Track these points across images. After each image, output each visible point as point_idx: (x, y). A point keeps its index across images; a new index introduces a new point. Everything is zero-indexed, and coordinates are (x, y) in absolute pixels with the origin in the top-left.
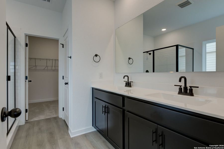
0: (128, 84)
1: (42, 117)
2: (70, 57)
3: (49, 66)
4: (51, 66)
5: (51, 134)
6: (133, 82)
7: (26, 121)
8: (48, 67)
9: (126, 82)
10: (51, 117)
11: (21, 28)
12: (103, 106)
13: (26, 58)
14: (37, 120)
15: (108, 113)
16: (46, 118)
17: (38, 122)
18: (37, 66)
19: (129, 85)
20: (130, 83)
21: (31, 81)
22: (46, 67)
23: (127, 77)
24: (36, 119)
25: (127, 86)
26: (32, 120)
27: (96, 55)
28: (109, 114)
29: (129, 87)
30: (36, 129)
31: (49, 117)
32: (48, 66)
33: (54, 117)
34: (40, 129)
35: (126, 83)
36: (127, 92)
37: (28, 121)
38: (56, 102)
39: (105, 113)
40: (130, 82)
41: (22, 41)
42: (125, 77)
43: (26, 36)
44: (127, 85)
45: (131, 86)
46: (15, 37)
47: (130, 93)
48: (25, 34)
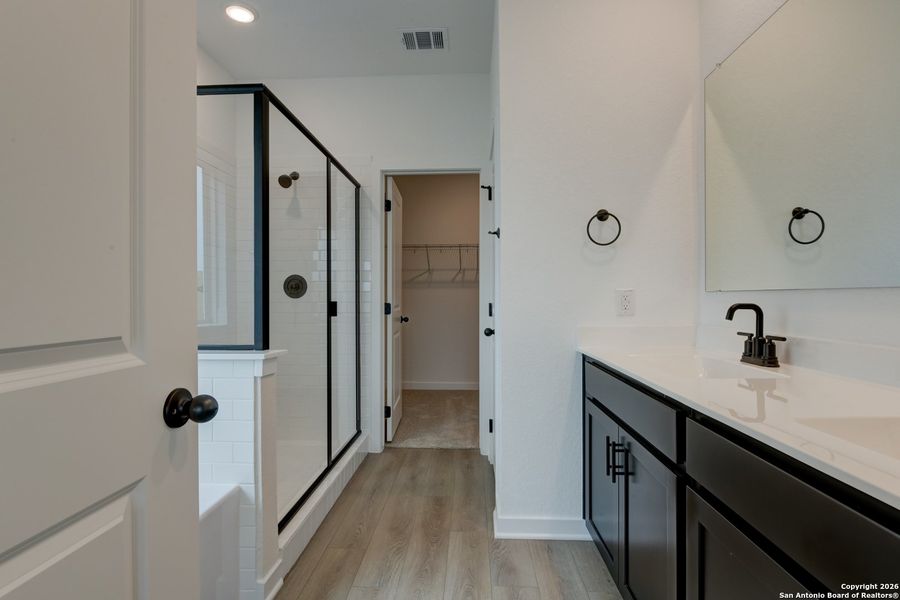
0: (755, 349)
1: (430, 441)
2: (497, 233)
3: (468, 270)
4: (472, 270)
5: (439, 504)
6: (784, 339)
7: (386, 441)
8: (466, 272)
9: (746, 338)
10: (456, 446)
11: (372, 157)
12: (608, 438)
13: (386, 247)
14: (415, 446)
15: (630, 477)
16: (441, 446)
17: (418, 453)
18: (433, 270)
19: (760, 354)
20: (772, 348)
21: (406, 320)
22: (457, 275)
23: (752, 313)
24: (413, 443)
25: (752, 358)
26: (402, 445)
27: (602, 216)
28: (634, 481)
29: (763, 365)
30: (404, 475)
31: (449, 446)
32: (464, 270)
33: (464, 447)
34: (413, 478)
35: (749, 345)
36: (752, 390)
37: (392, 445)
38: (472, 397)
39: (615, 474)
40: (771, 338)
41: (374, 195)
42: (738, 312)
43: (386, 177)
44: (750, 355)
45: (772, 362)
46: (358, 186)
47: (771, 395)
48: (383, 171)
